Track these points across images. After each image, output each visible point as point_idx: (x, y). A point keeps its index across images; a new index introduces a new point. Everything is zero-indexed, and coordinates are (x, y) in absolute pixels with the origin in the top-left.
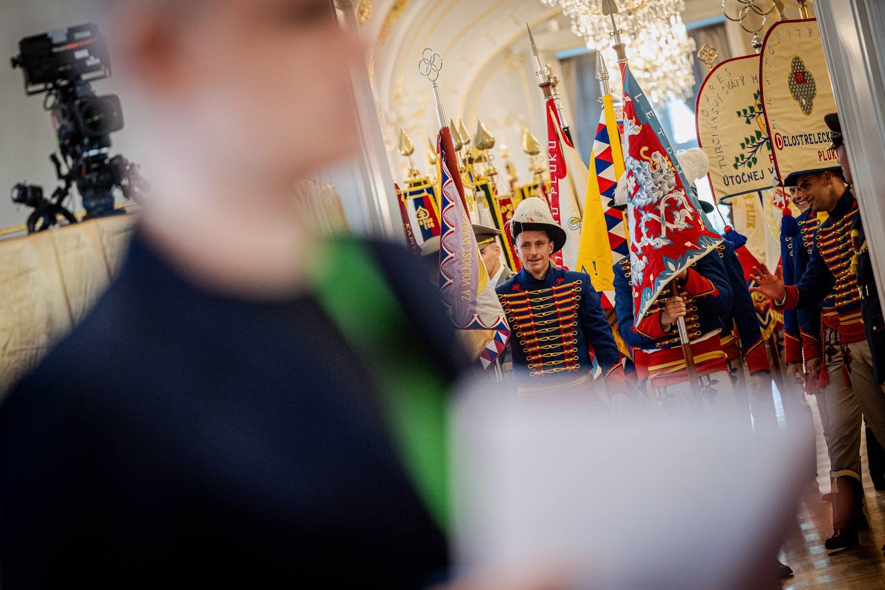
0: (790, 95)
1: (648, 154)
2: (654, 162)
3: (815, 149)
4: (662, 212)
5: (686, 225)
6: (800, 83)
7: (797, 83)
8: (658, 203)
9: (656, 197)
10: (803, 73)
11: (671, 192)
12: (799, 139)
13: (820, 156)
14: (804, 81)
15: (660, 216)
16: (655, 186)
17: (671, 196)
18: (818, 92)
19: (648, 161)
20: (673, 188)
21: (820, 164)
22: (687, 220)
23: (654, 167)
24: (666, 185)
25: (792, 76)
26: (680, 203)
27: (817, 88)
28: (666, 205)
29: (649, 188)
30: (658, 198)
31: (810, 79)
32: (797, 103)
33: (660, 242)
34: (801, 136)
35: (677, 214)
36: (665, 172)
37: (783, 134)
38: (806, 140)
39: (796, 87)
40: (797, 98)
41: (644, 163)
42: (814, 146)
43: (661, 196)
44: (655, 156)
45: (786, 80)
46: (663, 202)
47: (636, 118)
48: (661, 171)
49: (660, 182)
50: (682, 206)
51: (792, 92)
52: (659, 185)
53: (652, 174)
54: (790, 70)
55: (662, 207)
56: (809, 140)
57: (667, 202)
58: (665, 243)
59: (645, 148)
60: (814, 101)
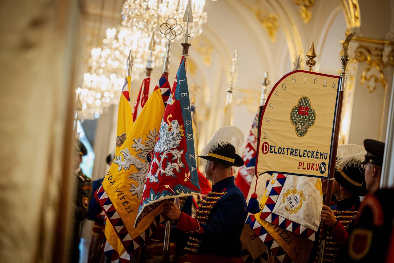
0: (289, 120)
1: (171, 119)
2: (171, 126)
3: (297, 160)
4: (162, 160)
5: (172, 174)
6: (302, 114)
7: (299, 114)
8: (162, 153)
9: (163, 149)
10: (307, 109)
11: (172, 149)
12: (286, 151)
13: (299, 166)
14: (306, 114)
15: (160, 162)
16: (165, 142)
17: (171, 151)
18: (315, 124)
19: (169, 124)
20: (176, 147)
21: (298, 171)
22: (174, 170)
23: (170, 130)
24: (172, 144)
25: (296, 109)
26: (176, 158)
27: (316, 121)
28: (166, 156)
29: (162, 142)
30: (163, 150)
31: (312, 114)
32: (294, 127)
33: (154, 179)
34: (288, 149)
35: (170, 165)
36: (175, 135)
37: (270, 144)
38: (292, 153)
39: (297, 116)
40: (295, 123)
41: (167, 125)
42: (298, 158)
43: (166, 149)
44: (174, 123)
45: (290, 110)
46: (165, 154)
47: (174, 95)
48: (173, 134)
49: (169, 141)
50: (176, 161)
51: (292, 118)
52: (168, 142)
53: (167, 134)
54: (296, 104)
55: (163, 157)
56: (294, 153)
57: (167, 155)
58: (155, 181)
59: (171, 116)
60: (309, 129)
